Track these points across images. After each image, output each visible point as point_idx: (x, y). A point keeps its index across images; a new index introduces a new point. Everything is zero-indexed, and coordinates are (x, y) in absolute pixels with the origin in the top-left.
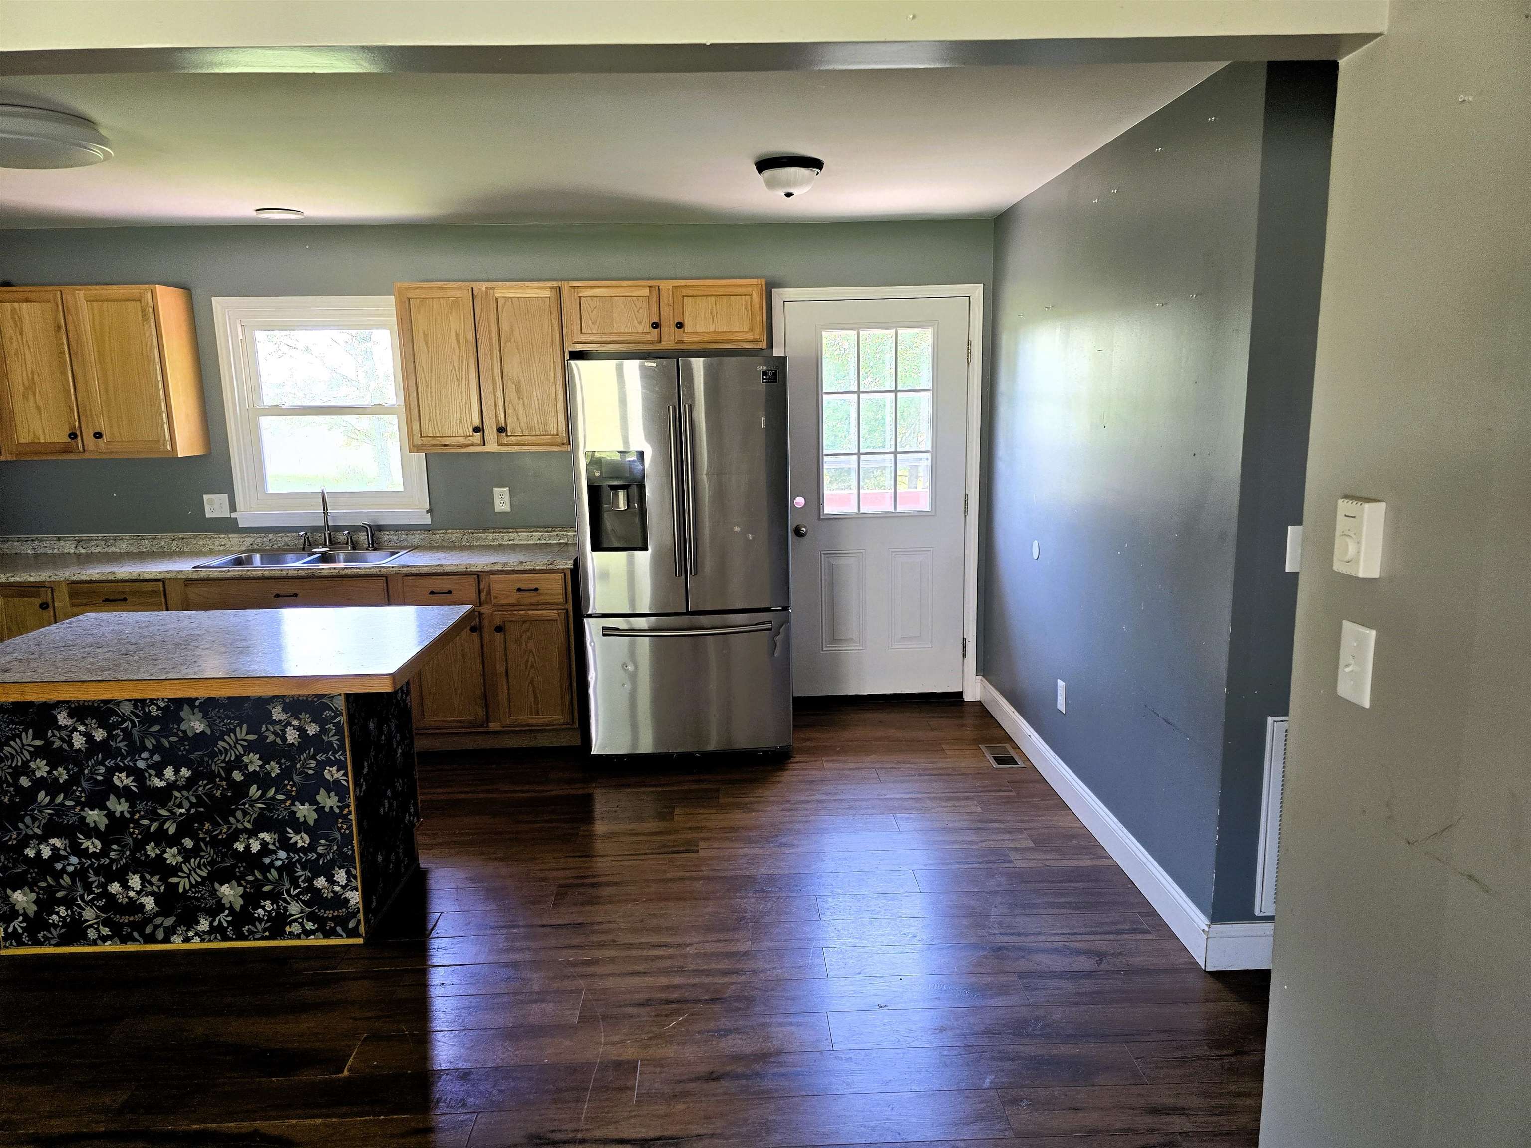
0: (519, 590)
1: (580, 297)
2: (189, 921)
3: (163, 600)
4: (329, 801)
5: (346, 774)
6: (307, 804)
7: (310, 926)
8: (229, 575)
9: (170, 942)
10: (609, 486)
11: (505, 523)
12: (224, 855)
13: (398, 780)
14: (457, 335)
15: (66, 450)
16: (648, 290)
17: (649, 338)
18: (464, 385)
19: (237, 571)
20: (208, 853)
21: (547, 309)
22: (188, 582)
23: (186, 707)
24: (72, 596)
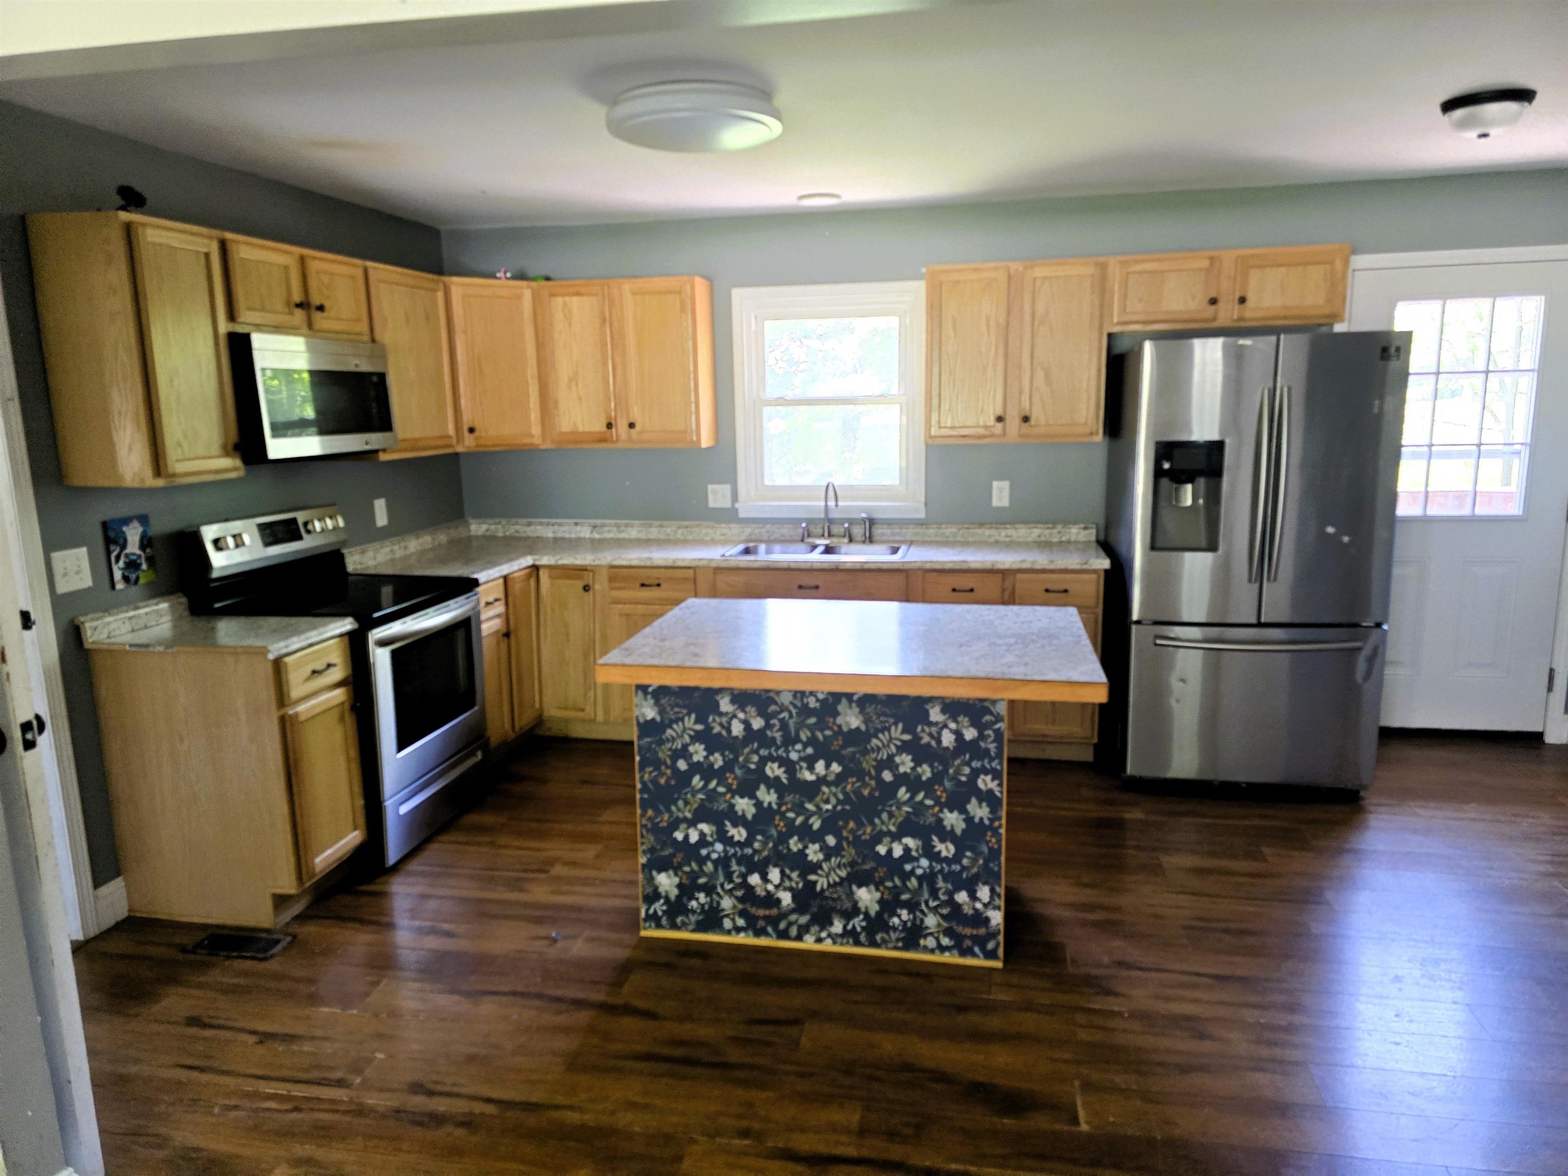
0: (1047, 591)
1: (1127, 274)
3: (693, 587)
4: (979, 811)
5: (1000, 785)
6: (956, 812)
7: (945, 941)
9: (804, 941)
11: (1003, 519)
12: (865, 857)
15: (603, 440)
17: (1211, 315)
18: (989, 372)
20: (850, 853)
21: (1088, 286)
22: (718, 570)
23: (844, 701)
24: (612, 579)
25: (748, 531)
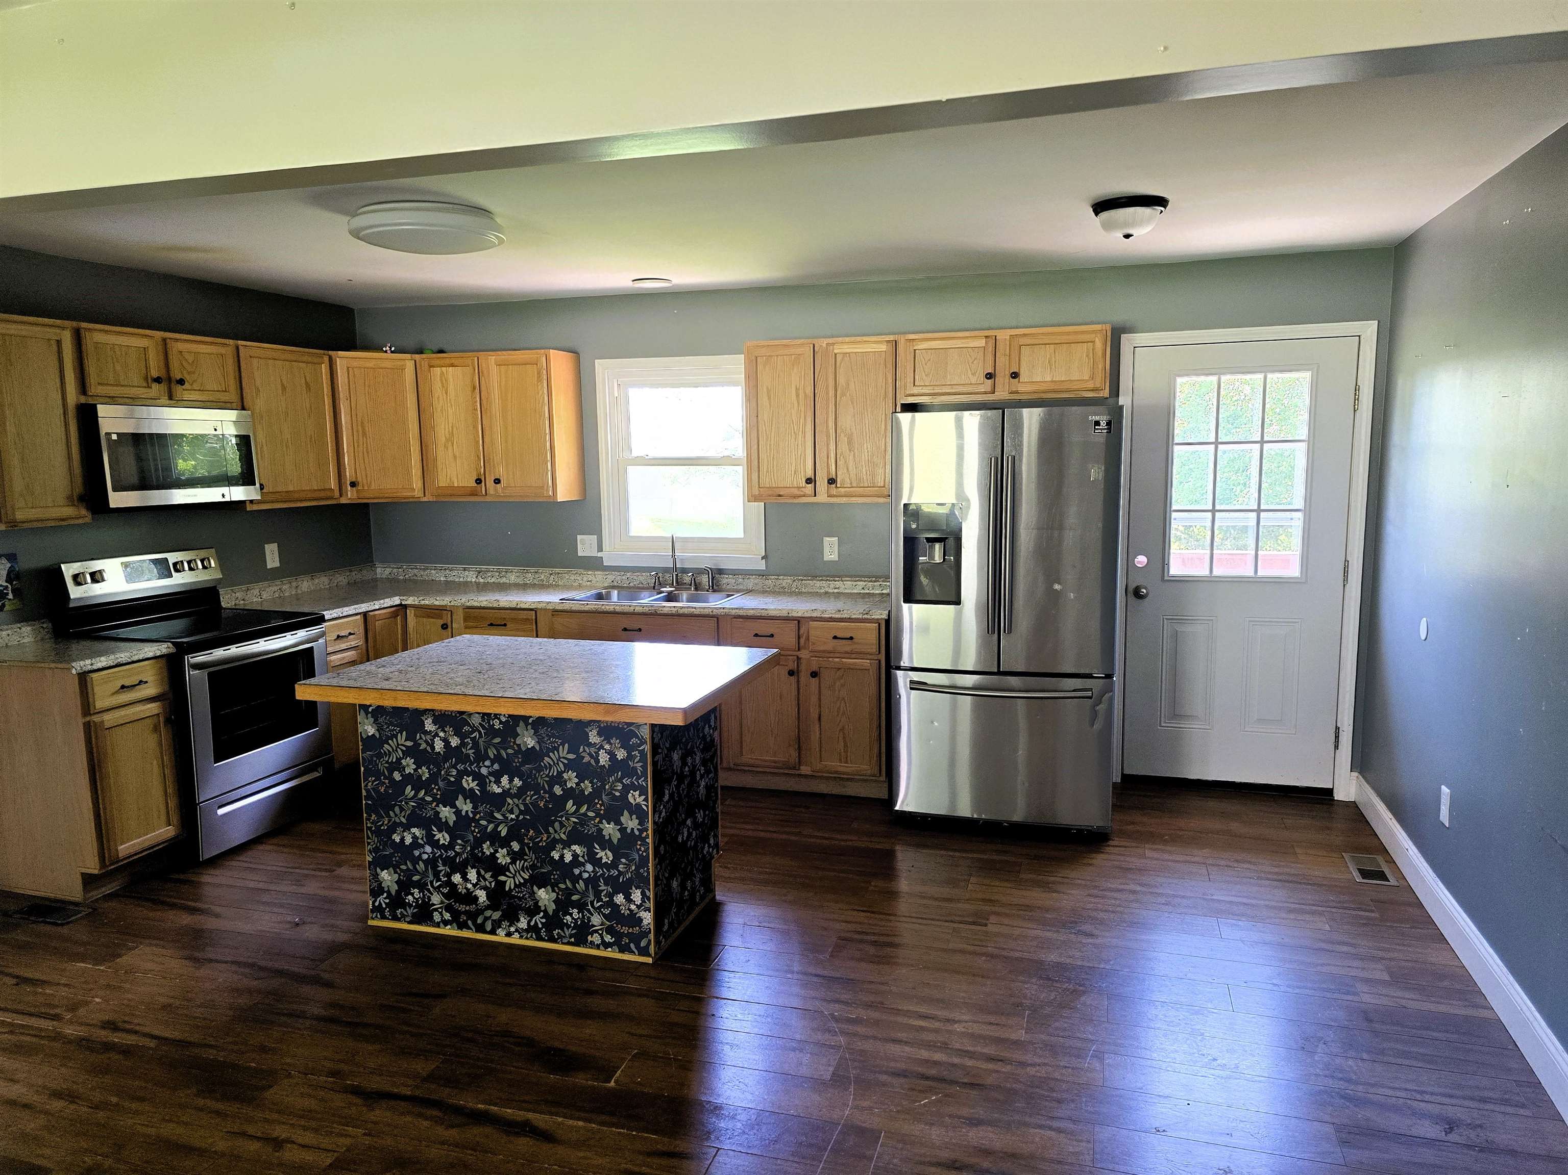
0: (835, 637)
1: (915, 350)
2: (512, 918)
3: (534, 627)
4: (631, 823)
5: (646, 800)
6: (612, 823)
7: (608, 938)
8: (586, 608)
9: (496, 935)
10: (927, 538)
11: (834, 573)
12: (543, 862)
13: (699, 811)
14: (797, 389)
15: (473, 493)
16: (984, 341)
17: (982, 389)
18: (800, 437)
19: (594, 605)
20: (531, 857)
21: (882, 362)
22: (556, 612)
23: (522, 724)
24: (466, 619)
25: (611, 577)
